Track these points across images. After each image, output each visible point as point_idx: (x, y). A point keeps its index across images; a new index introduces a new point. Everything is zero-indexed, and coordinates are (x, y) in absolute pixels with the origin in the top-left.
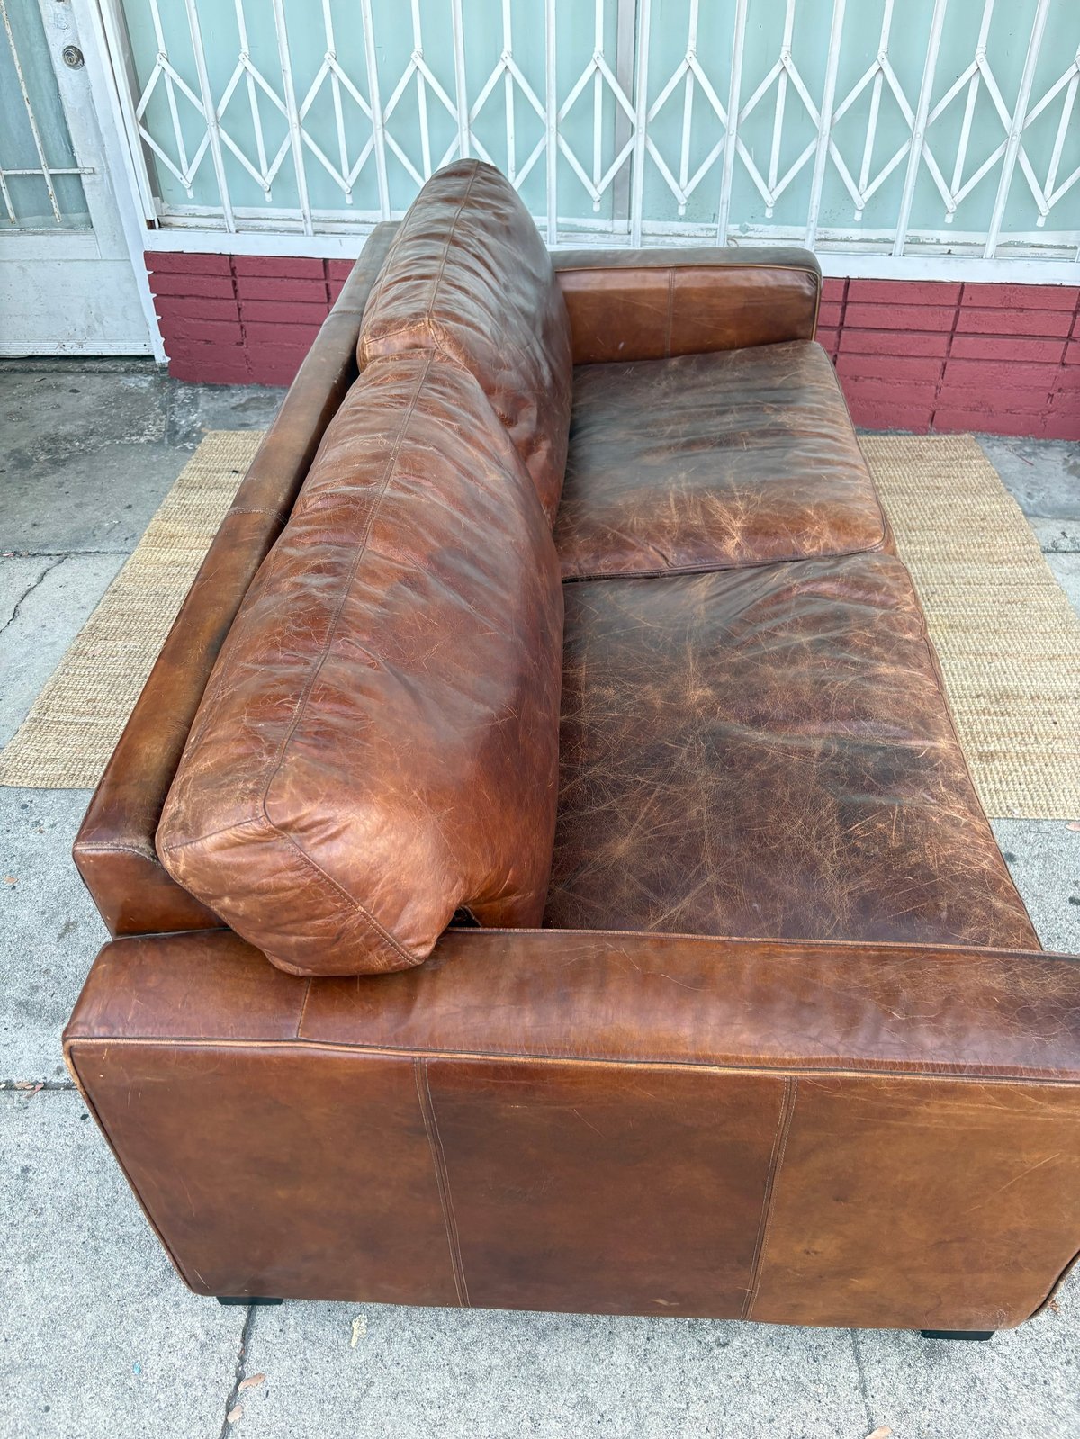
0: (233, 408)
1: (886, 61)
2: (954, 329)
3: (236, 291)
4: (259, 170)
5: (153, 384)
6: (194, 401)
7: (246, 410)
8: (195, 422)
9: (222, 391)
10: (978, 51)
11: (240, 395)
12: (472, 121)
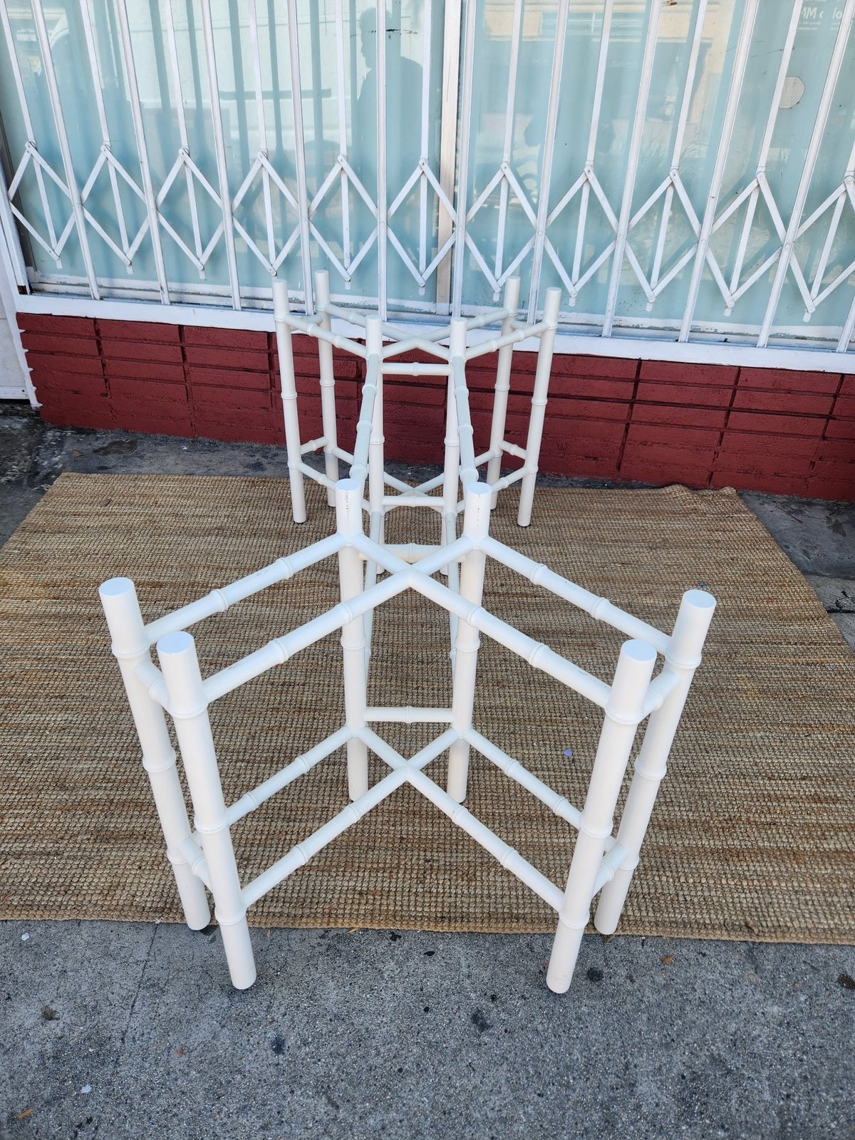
0: (95, 451)
1: (677, 176)
2: (731, 405)
3: (100, 350)
4: (121, 247)
5: (26, 426)
6: (60, 443)
7: (107, 453)
8: (57, 464)
9: (88, 434)
10: (759, 169)
11: (104, 439)
12: (311, 213)
